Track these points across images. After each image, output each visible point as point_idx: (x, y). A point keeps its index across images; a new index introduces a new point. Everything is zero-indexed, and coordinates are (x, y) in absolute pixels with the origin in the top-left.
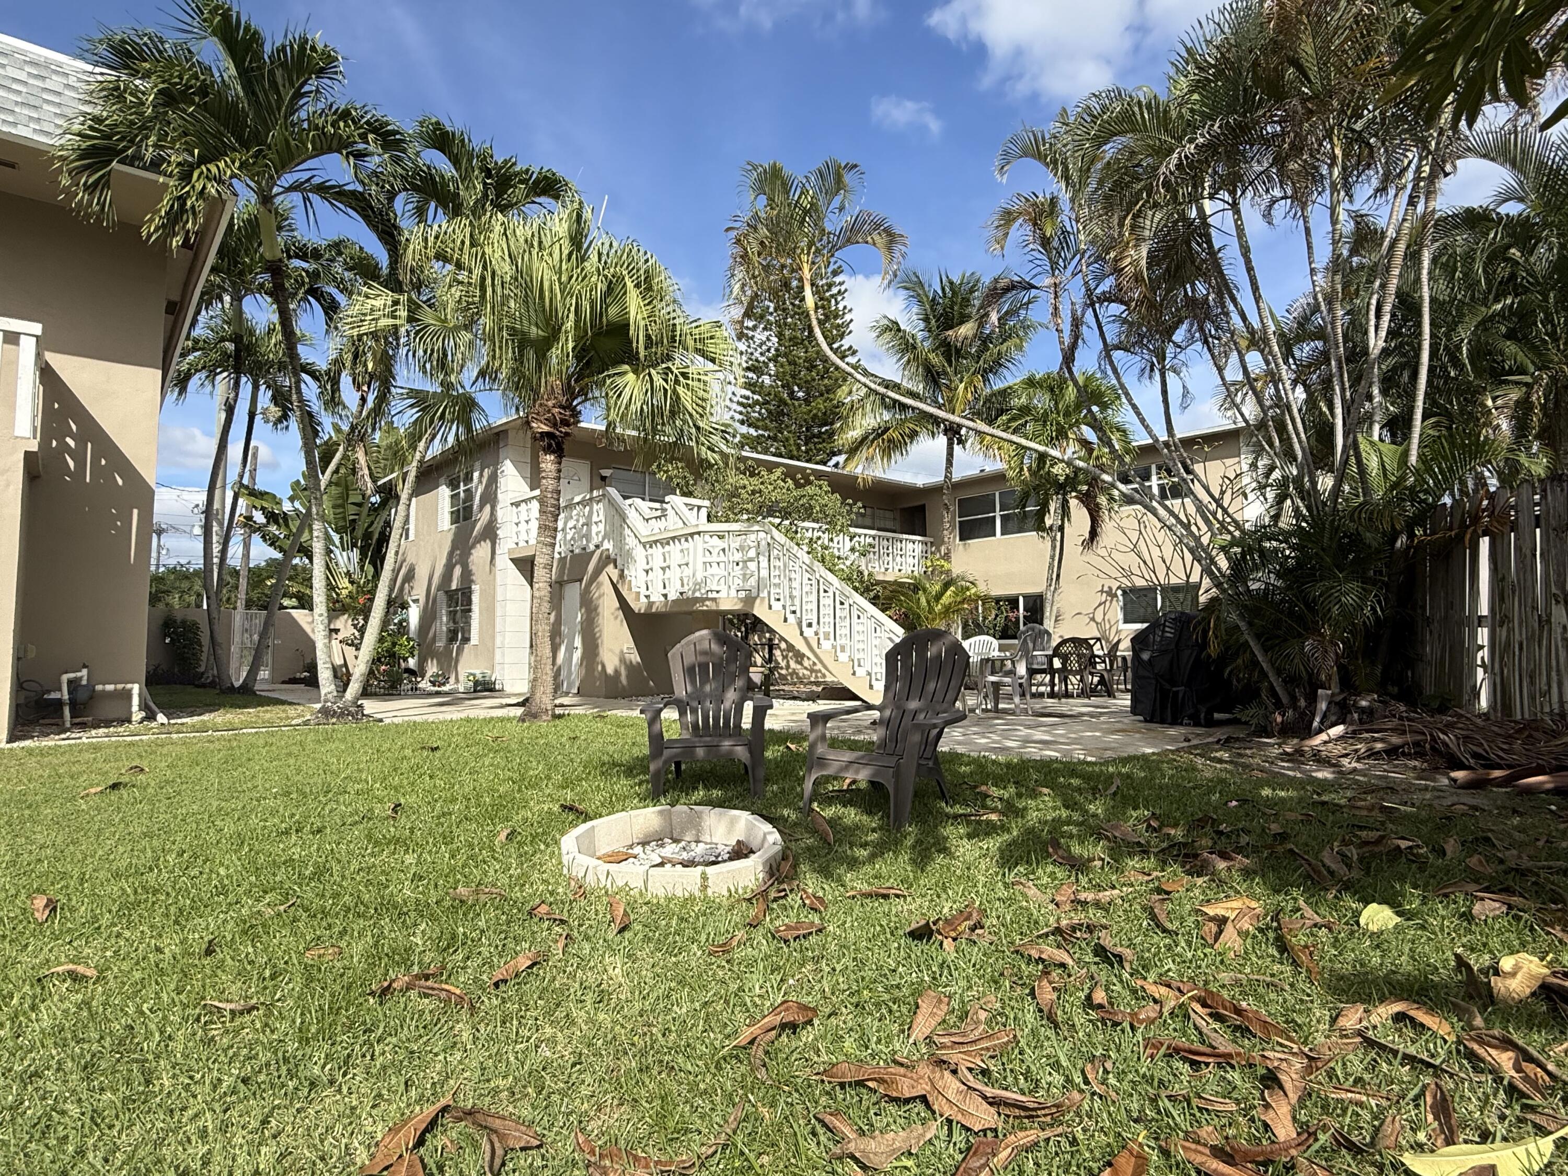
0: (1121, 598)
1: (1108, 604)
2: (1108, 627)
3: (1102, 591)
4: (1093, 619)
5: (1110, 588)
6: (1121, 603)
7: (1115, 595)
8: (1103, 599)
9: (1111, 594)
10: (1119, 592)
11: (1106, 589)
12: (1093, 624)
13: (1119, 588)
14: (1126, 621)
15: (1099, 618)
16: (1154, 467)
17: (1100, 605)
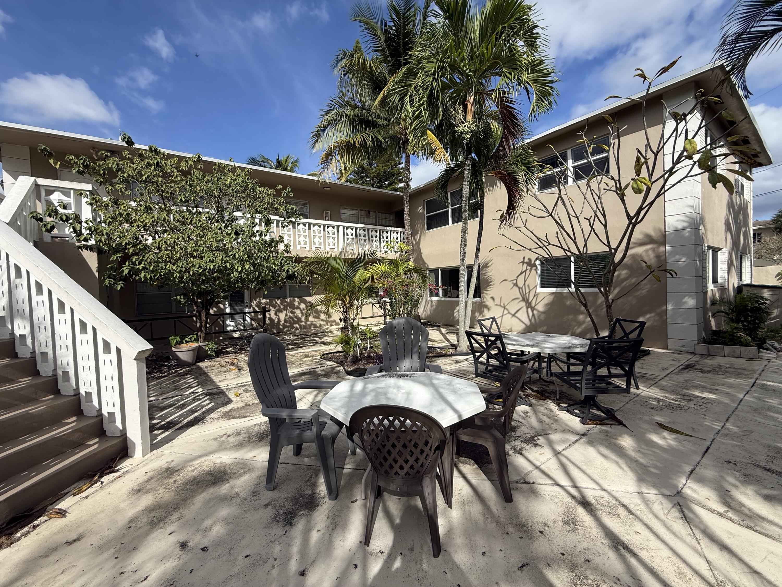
0: (539, 267)
1: (528, 271)
2: (527, 291)
3: (523, 262)
4: (516, 285)
5: (530, 260)
6: (539, 272)
7: (535, 265)
8: (524, 269)
9: (531, 264)
10: (538, 263)
11: (526, 260)
12: (516, 289)
13: (537, 259)
14: (543, 286)
15: (521, 284)
16: (569, 153)
17: (521, 273)
